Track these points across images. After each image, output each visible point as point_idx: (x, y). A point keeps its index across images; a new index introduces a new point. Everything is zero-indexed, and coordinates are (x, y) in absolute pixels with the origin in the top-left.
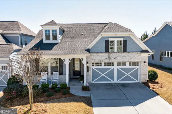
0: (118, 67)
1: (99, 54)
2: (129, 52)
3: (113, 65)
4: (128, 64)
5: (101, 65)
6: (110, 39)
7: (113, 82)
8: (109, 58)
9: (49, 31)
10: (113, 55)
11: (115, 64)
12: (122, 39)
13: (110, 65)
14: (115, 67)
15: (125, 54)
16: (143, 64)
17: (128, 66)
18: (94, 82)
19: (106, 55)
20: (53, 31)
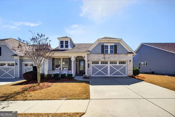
0: (111, 65)
1: (97, 55)
2: (119, 54)
3: (107, 64)
4: (118, 63)
5: (98, 64)
6: (105, 44)
7: (107, 76)
8: (105, 58)
9: (63, 41)
10: (107, 56)
11: (109, 63)
12: (113, 44)
13: (105, 64)
14: (109, 65)
15: (116, 55)
16: (129, 63)
17: (118, 64)
18: (93, 76)
19: (102, 55)
20: (66, 41)
